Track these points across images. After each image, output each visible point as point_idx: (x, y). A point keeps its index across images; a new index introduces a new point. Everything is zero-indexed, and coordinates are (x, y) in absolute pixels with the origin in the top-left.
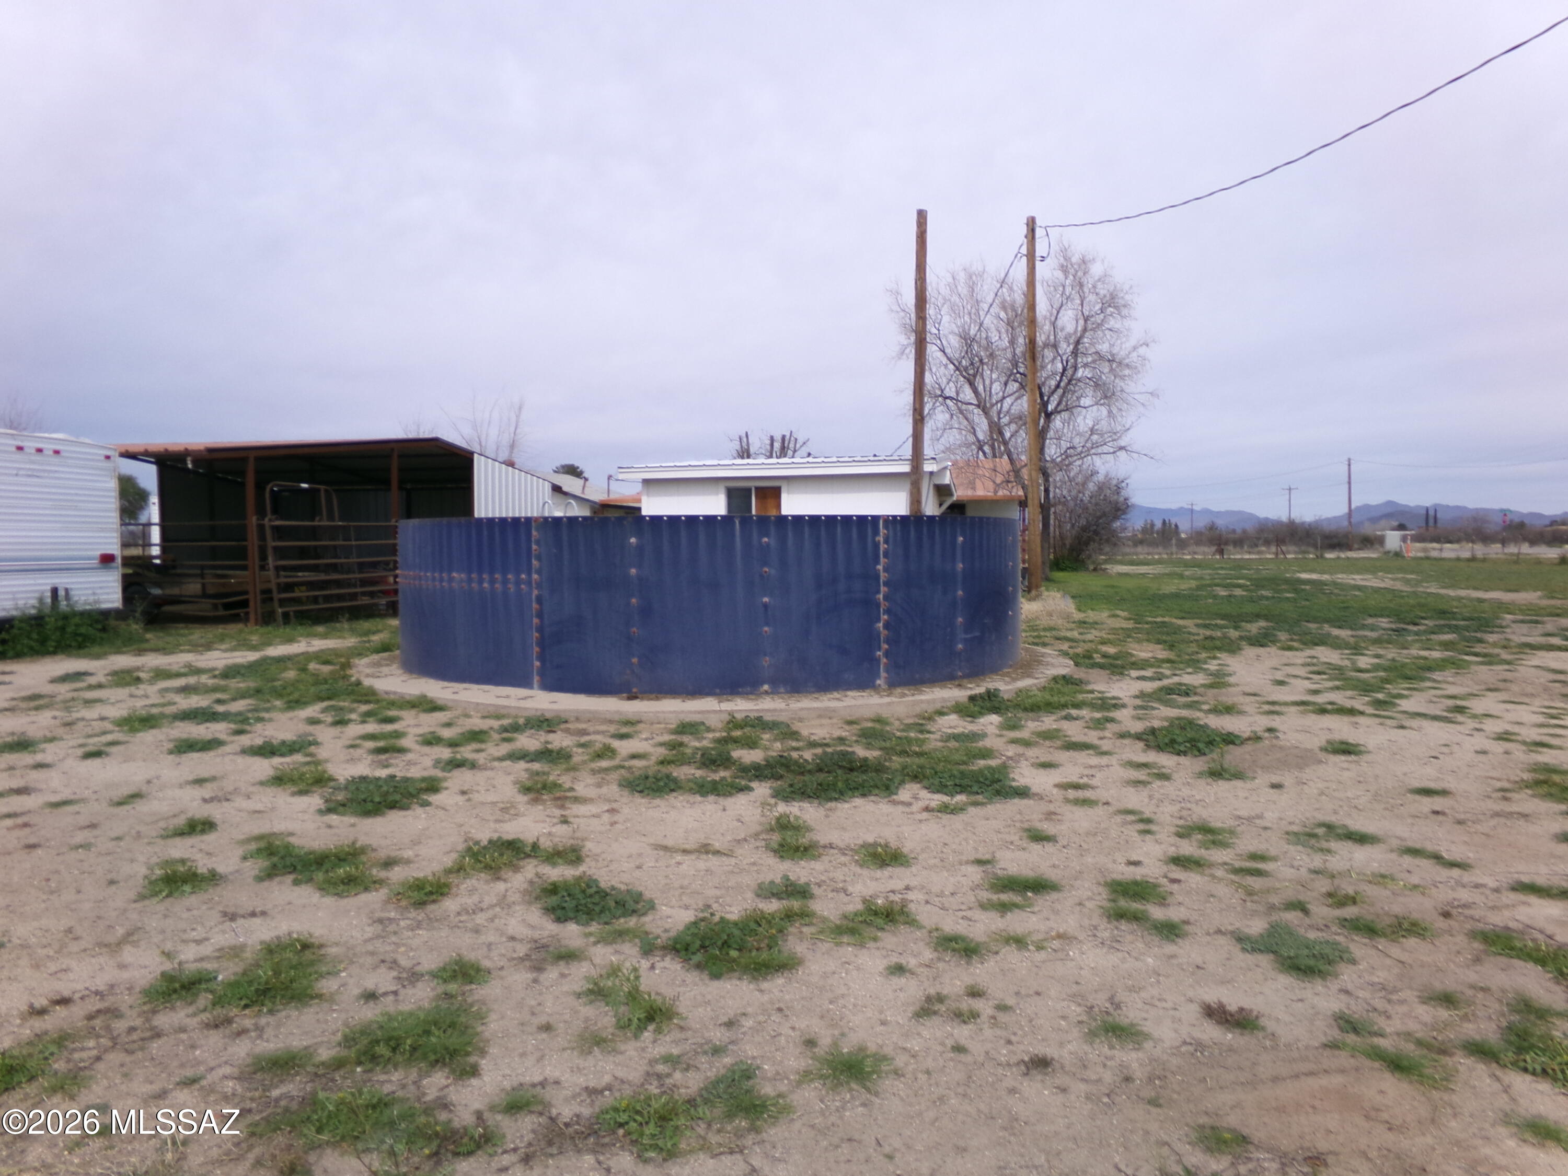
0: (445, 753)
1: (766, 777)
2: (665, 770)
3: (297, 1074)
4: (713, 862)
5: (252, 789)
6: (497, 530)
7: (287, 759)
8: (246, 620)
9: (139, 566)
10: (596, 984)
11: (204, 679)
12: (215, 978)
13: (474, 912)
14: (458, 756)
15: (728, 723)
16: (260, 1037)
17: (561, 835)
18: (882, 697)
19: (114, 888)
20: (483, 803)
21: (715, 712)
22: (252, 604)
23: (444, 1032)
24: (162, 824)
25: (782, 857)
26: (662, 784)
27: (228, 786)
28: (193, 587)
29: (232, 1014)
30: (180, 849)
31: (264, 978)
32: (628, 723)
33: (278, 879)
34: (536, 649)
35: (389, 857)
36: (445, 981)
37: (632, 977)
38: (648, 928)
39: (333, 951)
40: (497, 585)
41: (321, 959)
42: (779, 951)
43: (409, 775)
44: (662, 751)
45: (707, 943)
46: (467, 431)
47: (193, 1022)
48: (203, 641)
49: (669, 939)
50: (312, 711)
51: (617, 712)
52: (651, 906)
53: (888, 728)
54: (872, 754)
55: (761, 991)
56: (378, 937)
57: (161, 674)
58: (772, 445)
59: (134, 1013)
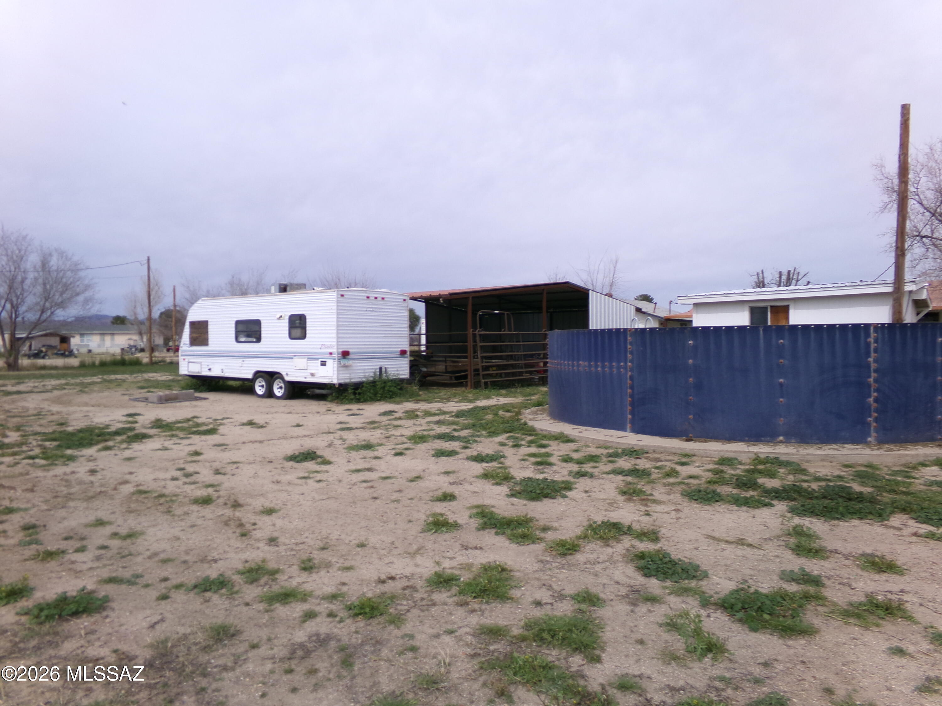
0: (575, 468)
1: (783, 498)
2: (712, 487)
3: (502, 640)
4: (748, 551)
5: (474, 479)
6: (606, 336)
7: (490, 465)
8: (466, 386)
9: (417, 356)
10: (672, 620)
11: (447, 417)
12: (460, 579)
13: (594, 564)
14: (583, 470)
15: (755, 460)
16: (482, 615)
17: (645, 523)
18: (872, 450)
19: (411, 524)
20: (597, 499)
21: (745, 452)
22: (469, 377)
23: (580, 632)
24: (431, 494)
25: (798, 554)
26: (710, 496)
27: (461, 476)
28: (441, 367)
29: (468, 600)
30: (440, 508)
31: (483, 584)
32: (686, 455)
33: (487, 530)
34: (629, 408)
35: (545, 525)
36: (579, 602)
37: (697, 620)
38: (704, 589)
39: (517, 574)
40: (606, 369)
41: (511, 578)
42: (801, 621)
43: (555, 479)
44: (709, 475)
45: (746, 606)
46: (584, 276)
47: (450, 601)
48: (445, 396)
49: (719, 599)
50: (502, 438)
51: (679, 448)
52: (706, 575)
53: (878, 472)
54: (867, 490)
55: (788, 646)
56: (541, 570)
57: (428, 414)
58: (780, 277)
59: (423, 590)
